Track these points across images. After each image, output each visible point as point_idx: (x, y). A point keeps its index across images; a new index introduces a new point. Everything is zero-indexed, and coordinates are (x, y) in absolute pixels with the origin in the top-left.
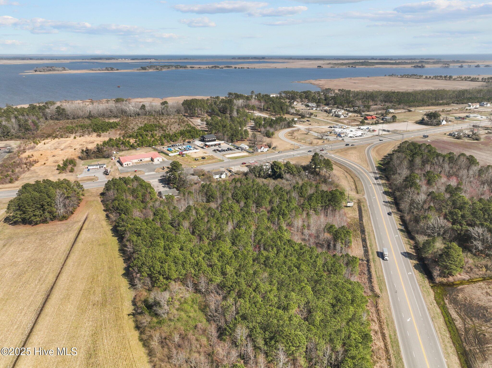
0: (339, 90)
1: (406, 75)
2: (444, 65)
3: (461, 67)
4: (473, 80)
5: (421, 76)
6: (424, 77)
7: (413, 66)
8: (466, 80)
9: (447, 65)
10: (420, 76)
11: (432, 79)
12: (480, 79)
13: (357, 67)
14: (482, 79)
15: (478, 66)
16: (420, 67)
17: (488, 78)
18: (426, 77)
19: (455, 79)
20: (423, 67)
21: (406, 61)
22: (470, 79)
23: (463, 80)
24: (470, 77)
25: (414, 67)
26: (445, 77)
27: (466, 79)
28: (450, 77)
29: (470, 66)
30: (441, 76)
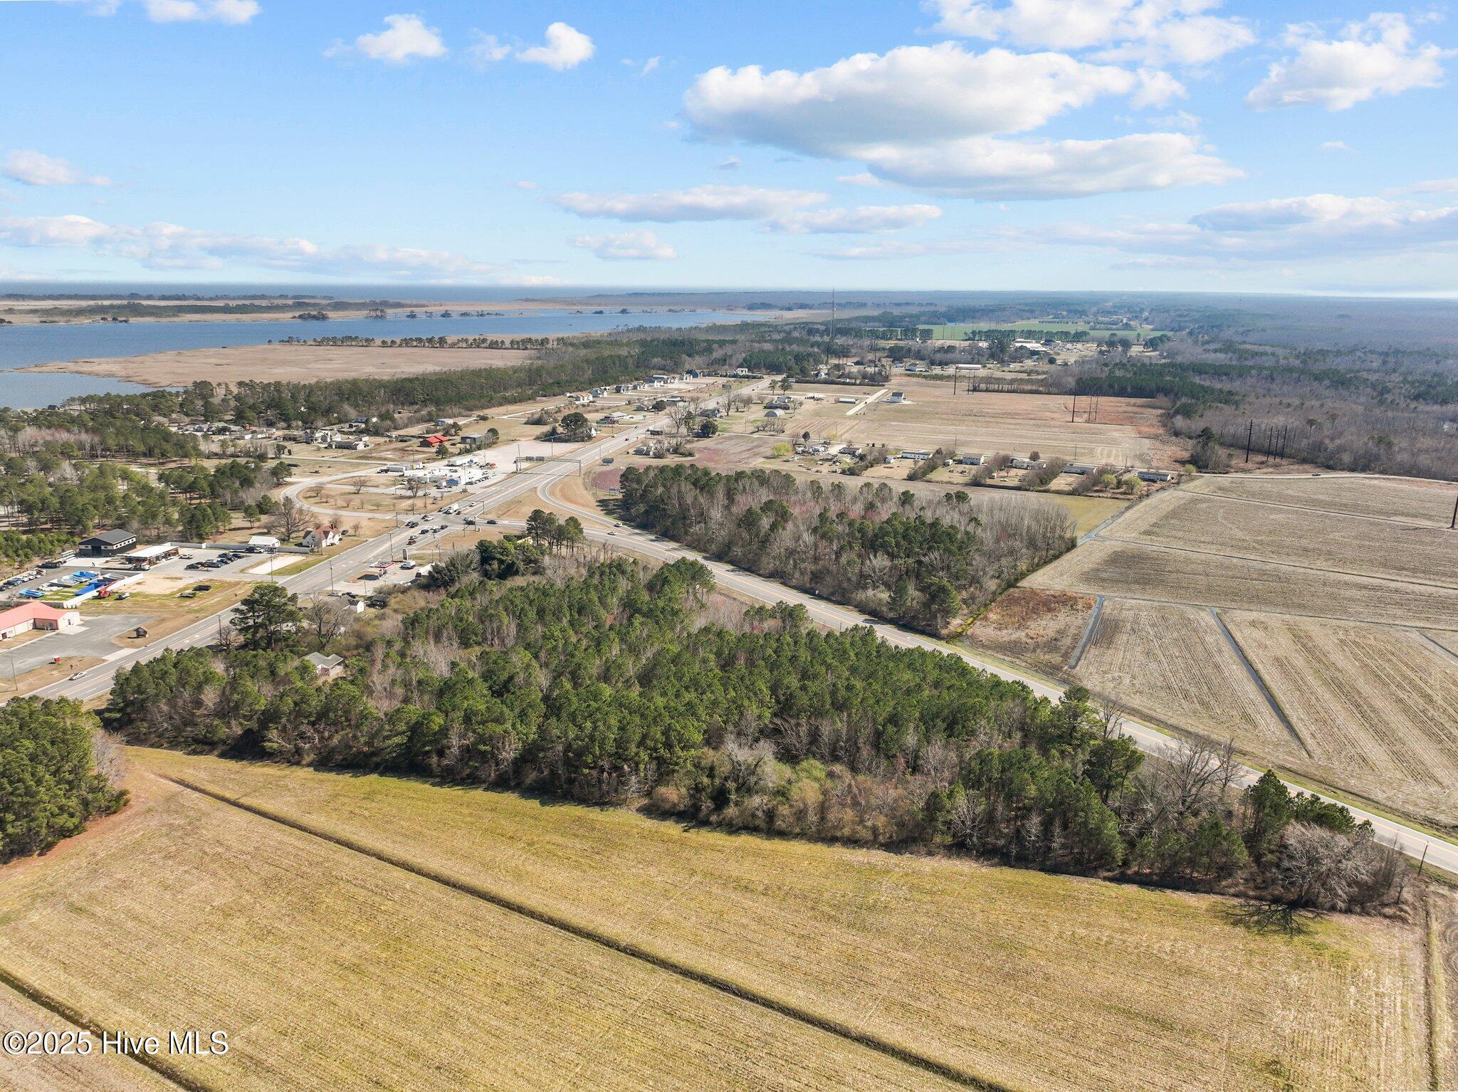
0: (240, 384)
1: (328, 339)
2: (373, 314)
3: (412, 316)
4: (494, 345)
5: (369, 341)
6: (378, 342)
7: (297, 314)
8: (478, 347)
9: (379, 313)
10: (367, 340)
11: (400, 346)
12: (508, 344)
13: (132, 320)
14: (512, 342)
15: (446, 315)
16: (314, 317)
17: (523, 341)
18: (384, 342)
19: (453, 346)
20: (324, 318)
21: (257, 302)
22: (485, 345)
23: (470, 346)
24: (484, 341)
25: (300, 317)
26: (430, 340)
27: (478, 344)
28: (442, 341)
29: (430, 315)
30: (419, 340)
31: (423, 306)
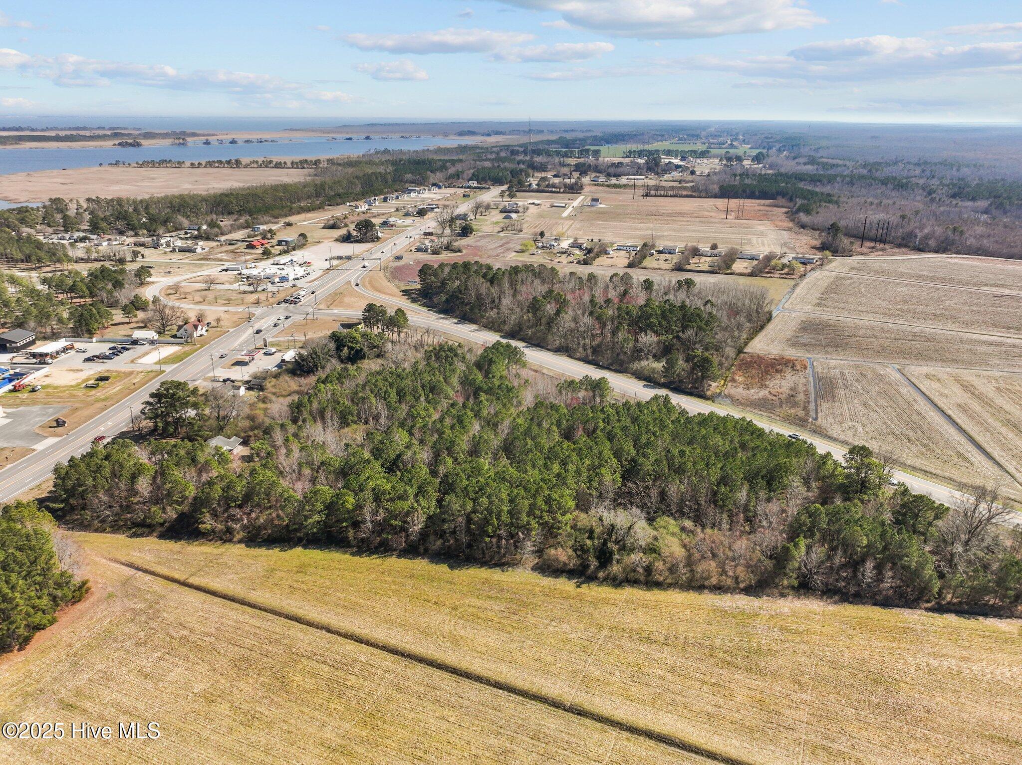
0: (89, 200)
1: (148, 162)
2: (177, 141)
3: (207, 143)
4: (278, 166)
5: (180, 164)
6: (188, 164)
7: (117, 142)
8: (267, 167)
9: (181, 141)
11: (205, 167)
12: (289, 165)
14: (292, 163)
15: (233, 142)
16: (131, 145)
17: (301, 162)
18: (192, 164)
19: (246, 166)
20: (139, 145)
21: (82, 133)
22: (272, 165)
23: (260, 166)
24: (271, 162)
25: (120, 144)
26: (229, 162)
27: (267, 164)
28: (238, 162)
29: (221, 142)
30: (220, 162)
31: (213, 135)
